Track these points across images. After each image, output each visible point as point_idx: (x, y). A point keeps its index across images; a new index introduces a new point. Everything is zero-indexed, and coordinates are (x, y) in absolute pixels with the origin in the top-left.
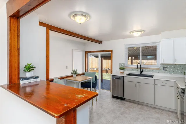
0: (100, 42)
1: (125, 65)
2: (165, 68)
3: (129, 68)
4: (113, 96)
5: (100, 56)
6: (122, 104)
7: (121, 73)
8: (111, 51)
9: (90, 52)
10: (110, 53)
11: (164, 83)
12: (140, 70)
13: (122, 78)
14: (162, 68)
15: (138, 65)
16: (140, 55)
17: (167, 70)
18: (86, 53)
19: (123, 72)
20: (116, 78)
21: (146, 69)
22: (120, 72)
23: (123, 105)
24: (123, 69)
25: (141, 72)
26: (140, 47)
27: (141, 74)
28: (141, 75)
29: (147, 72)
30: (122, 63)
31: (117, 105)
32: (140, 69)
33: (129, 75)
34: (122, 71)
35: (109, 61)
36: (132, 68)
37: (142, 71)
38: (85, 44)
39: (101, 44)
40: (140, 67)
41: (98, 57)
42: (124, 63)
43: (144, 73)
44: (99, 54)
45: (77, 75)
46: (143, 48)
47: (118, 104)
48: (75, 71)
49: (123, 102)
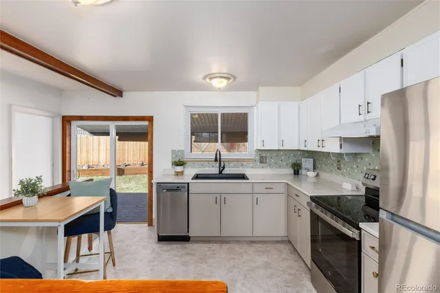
0: (117, 92)
1: (185, 154)
2: (264, 157)
3: (194, 161)
4: (159, 236)
5: (113, 132)
6: (188, 254)
7: (177, 174)
8: (150, 119)
9: (81, 118)
10: (146, 123)
11: (269, 188)
12: (220, 164)
13: (184, 187)
14: (258, 158)
15: (216, 154)
16: (217, 132)
17: (266, 163)
18: (67, 121)
19: (182, 173)
20: (168, 190)
21: (230, 161)
22: (174, 173)
23: (190, 254)
24: (182, 165)
25: (221, 169)
26: (216, 115)
27: (220, 172)
28: (221, 176)
29: (232, 167)
30: (179, 151)
31: (177, 258)
32: (220, 162)
33: (197, 177)
34: (179, 169)
35: (145, 145)
36: (202, 162)
37: (224, 168)
38: (59, 92)
39: (118, 99)
40: (220, 159)
41: (107, 134)
42: (183, 149)
43: (227, 171)
44: (112, 126)
45: (40, 197)
46: (223, 115)
47: (176, 256)
48: (34, 184)
49: (187, 245)
